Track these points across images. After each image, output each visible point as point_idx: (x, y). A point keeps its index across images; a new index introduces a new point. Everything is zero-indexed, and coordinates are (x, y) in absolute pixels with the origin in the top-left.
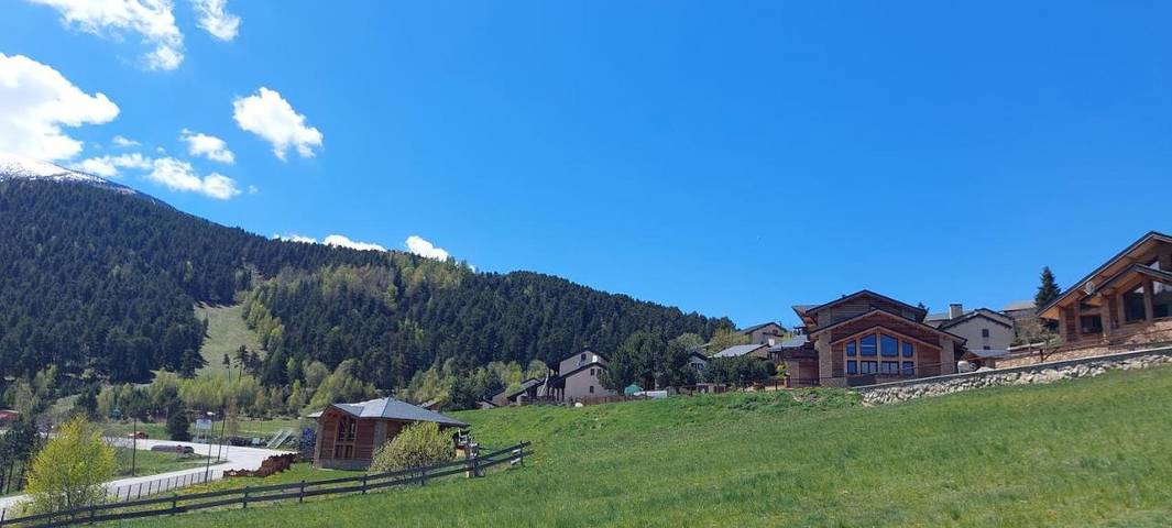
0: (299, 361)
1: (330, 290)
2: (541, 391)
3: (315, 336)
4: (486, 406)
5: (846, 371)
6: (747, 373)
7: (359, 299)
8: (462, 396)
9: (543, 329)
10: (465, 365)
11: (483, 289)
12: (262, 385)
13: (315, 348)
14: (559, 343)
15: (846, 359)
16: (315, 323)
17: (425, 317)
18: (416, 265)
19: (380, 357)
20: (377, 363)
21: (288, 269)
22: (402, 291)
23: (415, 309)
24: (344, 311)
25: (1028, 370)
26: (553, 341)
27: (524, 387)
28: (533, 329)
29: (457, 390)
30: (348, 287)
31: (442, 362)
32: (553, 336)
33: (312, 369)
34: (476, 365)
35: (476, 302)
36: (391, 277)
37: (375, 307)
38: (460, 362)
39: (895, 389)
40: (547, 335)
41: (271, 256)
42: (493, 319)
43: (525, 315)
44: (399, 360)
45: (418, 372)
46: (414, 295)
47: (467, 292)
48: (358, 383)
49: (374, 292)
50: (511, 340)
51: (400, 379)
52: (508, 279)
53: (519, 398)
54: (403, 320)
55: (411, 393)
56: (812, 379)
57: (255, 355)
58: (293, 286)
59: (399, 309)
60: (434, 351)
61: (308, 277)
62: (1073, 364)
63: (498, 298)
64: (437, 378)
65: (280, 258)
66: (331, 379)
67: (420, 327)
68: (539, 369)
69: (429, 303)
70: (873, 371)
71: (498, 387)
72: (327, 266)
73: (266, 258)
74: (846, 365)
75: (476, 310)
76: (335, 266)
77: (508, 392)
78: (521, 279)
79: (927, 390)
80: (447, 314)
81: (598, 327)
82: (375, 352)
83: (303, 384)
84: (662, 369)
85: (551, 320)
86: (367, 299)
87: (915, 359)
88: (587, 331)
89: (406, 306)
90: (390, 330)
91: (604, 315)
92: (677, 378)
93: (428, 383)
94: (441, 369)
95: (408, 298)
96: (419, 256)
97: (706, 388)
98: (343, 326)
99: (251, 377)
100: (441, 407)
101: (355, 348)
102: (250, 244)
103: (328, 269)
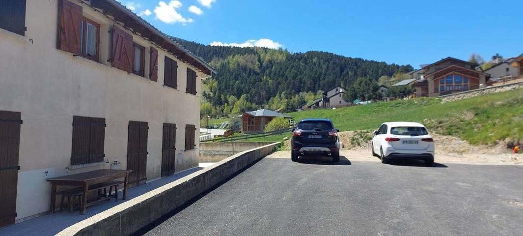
0: (225, 95)
1: (233, 66)
2: (321, 104)
3: (230, 86)
4: (299, 110)
5: (439, 90)
6: (404, 92)
7: (245, 69)
8: (290, 107)
9: (322, 77)
10: (290, 94)
11: (295, 61)
12: (213, 105)
13: (230, 90)
14: (330, 82)
15: (440, 85)
16: (229, 80)
17: (272, 75)
18: (266, 52)
19: (256, 93)
20: (255, 95)
21: (215, 58)
22: (261, 64)
23: (267, 72)
24: (240, 74)
25: (499, 87)
26: (327, 82)
27: (314, 102)
28: (318, 77)
29: (288, 105)
30: (240, 64)
31: (280, 93)
32: (327, 80)
33: (231, 99)
34: (295, 94)
35: (292, 67)
36: (257, 58)
37: (251, 72)
38: (288, 93)
39: (453, 96)
40: (324, 79)
41: (208, 53)
42: (300, 74)
43: (314, 71)
44: (264, 94)
45: (272, 98)
46: (267, 66)
47: (288, 62)
48: (249, 104)
49: (250, 65)
50: (309, 82)
51: (265, 101)
52: (306, 55)
53: (312, 107)
54: (263, 76)
55: (270, 106)
56: (425, 94)
57: (209, 94)
58: (218, 65)
59: (261, 72)
60: (277, 89)
61: (224, 61)
62: (514, 84)
63: (302, 64)
64: (279, 100)
65: (211, 53)
66: (239, 102)
67: (270, 79)
68: (320, 95)
69: (273, 69)
70: (451, 89)
71: (304, 103)
72: (231, 55)
73: (206, 54)
74: (439, 87)
75: (293, 70)
76: (233, 55)
77: (308, 104)
78: (311, 54)
79: (464, 96)
80: (281, 73)
81: (347, 74)
82: (253, 91)
83: (228, 104)
84: (368, 93)
85: (325, 73)
86: (248, 69)
87: (469, 83)
88: (342, 76)
89: (264, 71)
90: (258, 81)
91: (350, 68)
92: (374, 96)
93: (276, 102)
94: (280, 96)
95: (264, 67)
96: (267, 48)
97: (386, 99)
98: (240, 81)
99: (209, 103)
100: (282, 111)
101: (246, 90)
102: (199, 48)
103: (231, 57)
